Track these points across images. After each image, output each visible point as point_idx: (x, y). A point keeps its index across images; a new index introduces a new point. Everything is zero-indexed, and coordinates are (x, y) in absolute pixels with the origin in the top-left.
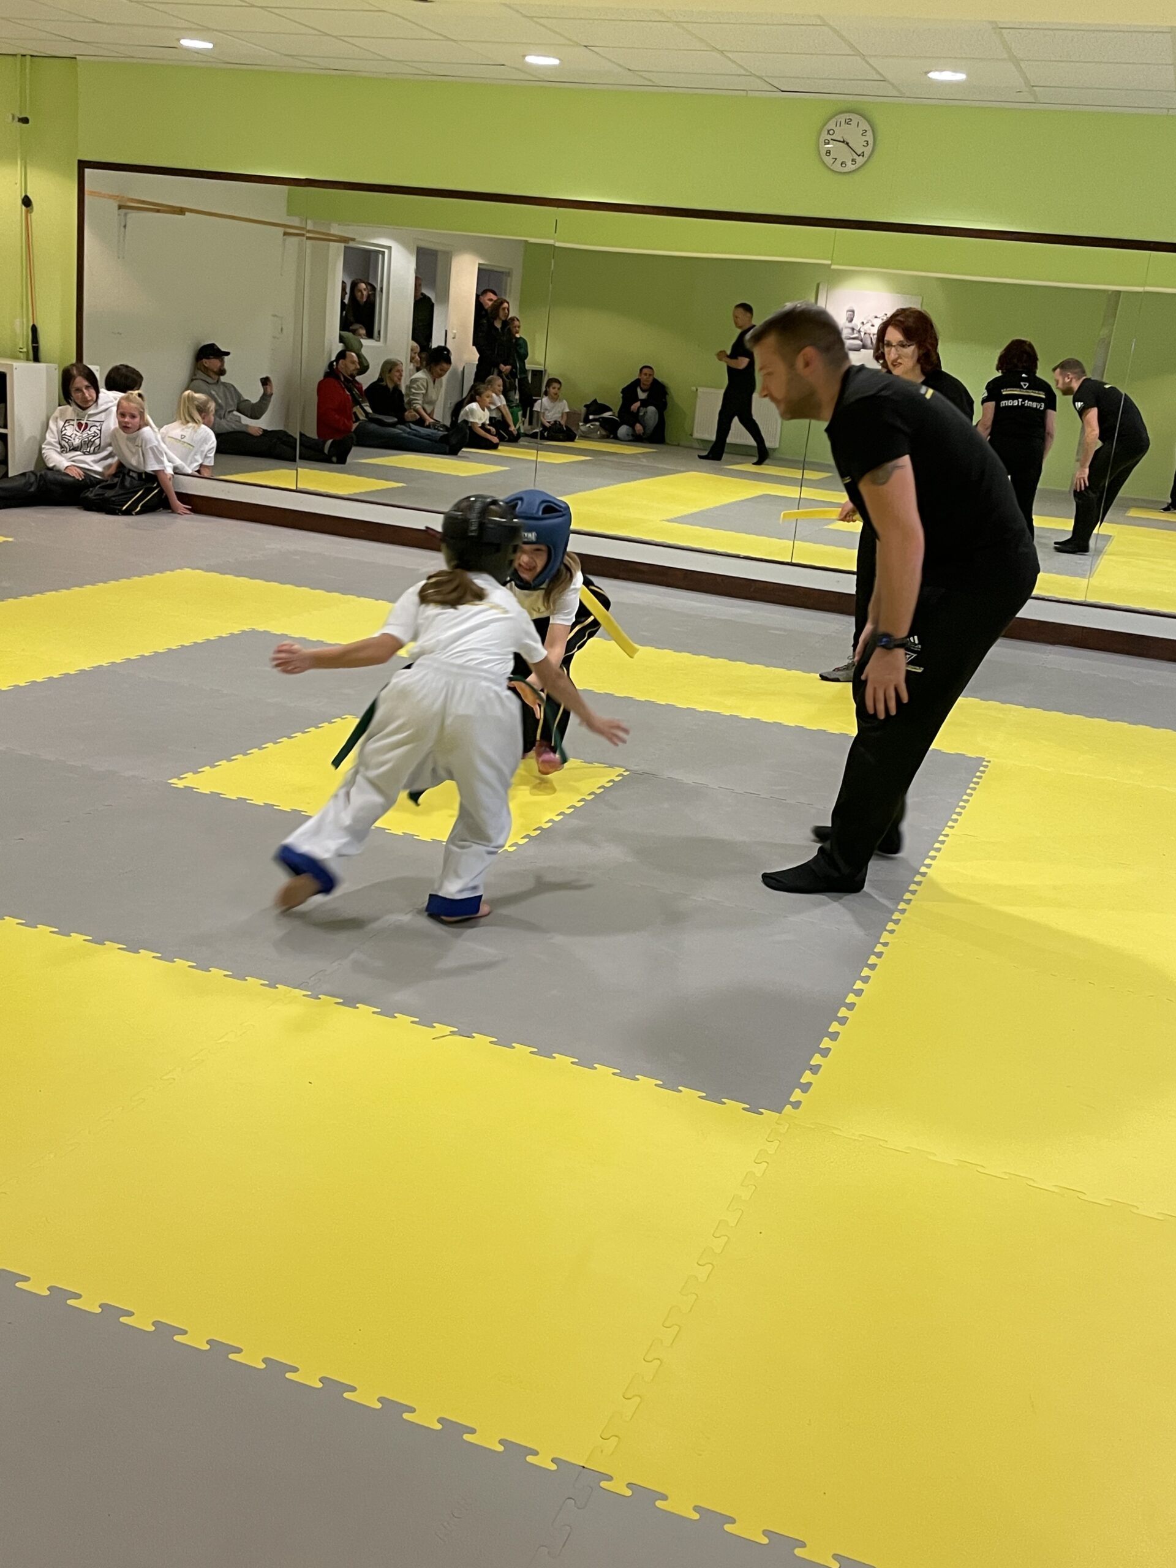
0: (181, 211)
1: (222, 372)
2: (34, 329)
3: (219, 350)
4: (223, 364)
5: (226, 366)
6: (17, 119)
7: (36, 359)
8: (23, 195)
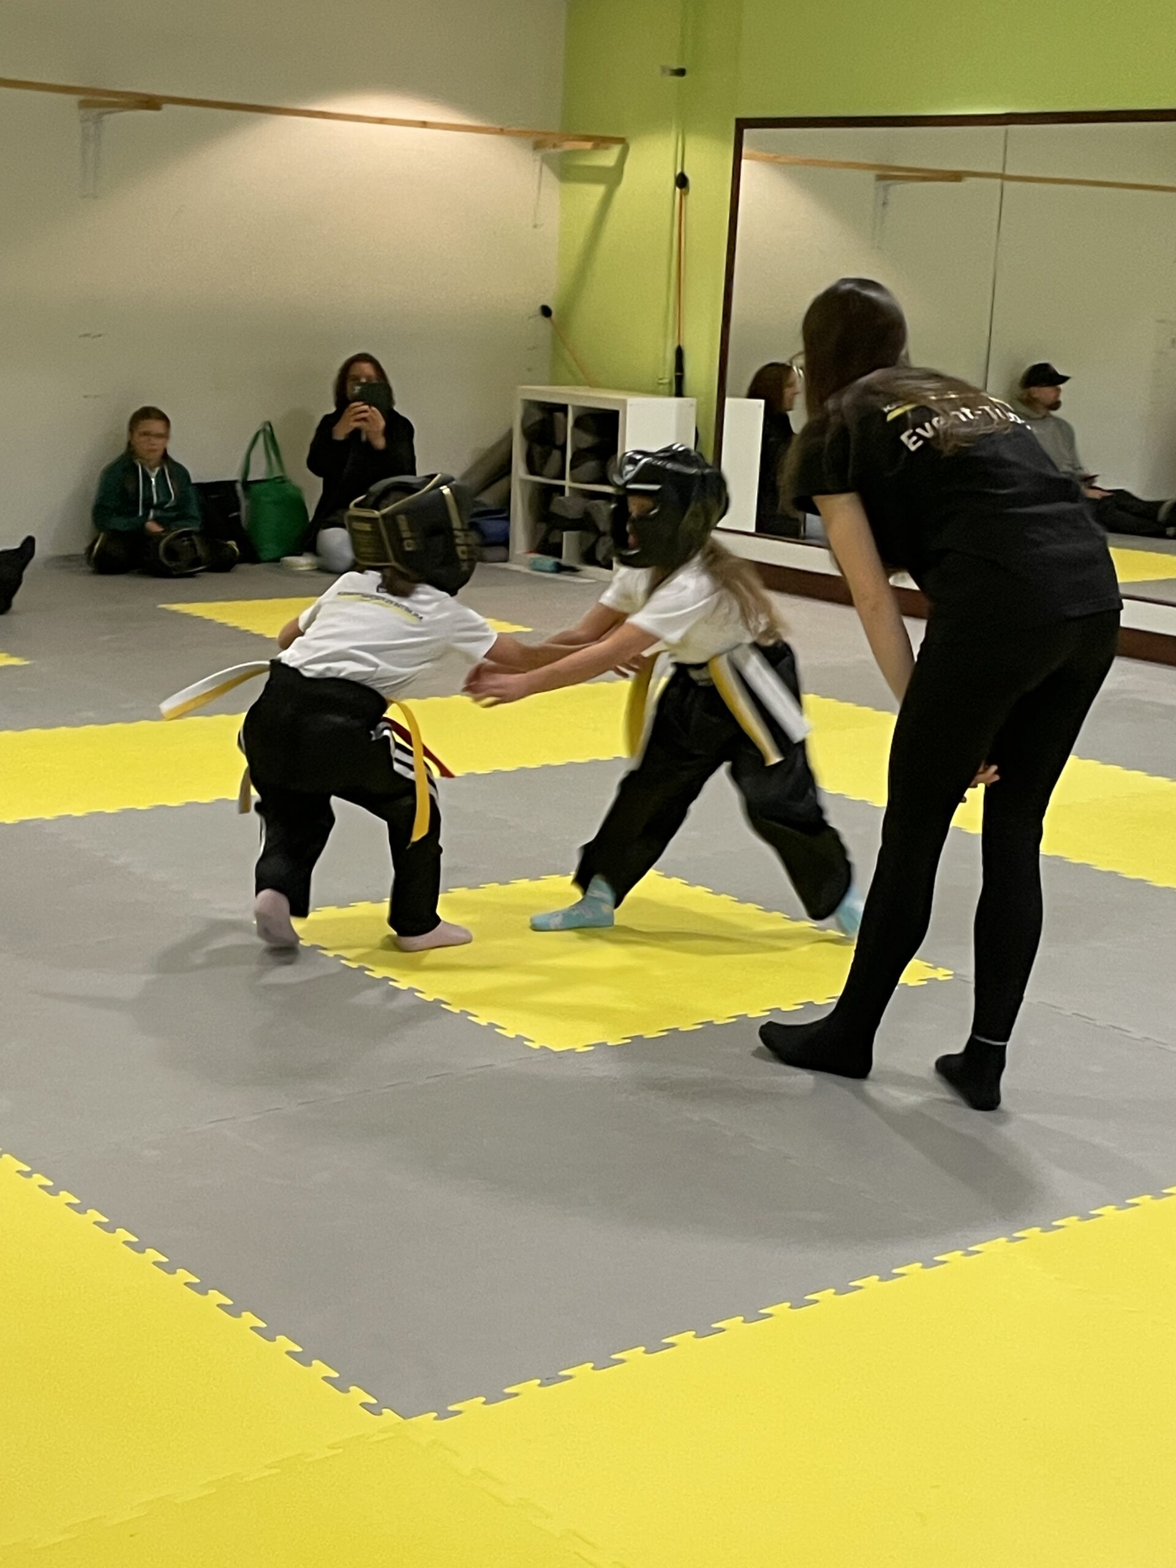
0: (956, 176)
1: (1056, 405)
2: (679, 353)
3: (1056, 374)
4: (1058, 395)
5: (1062, 398)
6: (668, 72)
7: (679, 393)
8: (679, 171)
